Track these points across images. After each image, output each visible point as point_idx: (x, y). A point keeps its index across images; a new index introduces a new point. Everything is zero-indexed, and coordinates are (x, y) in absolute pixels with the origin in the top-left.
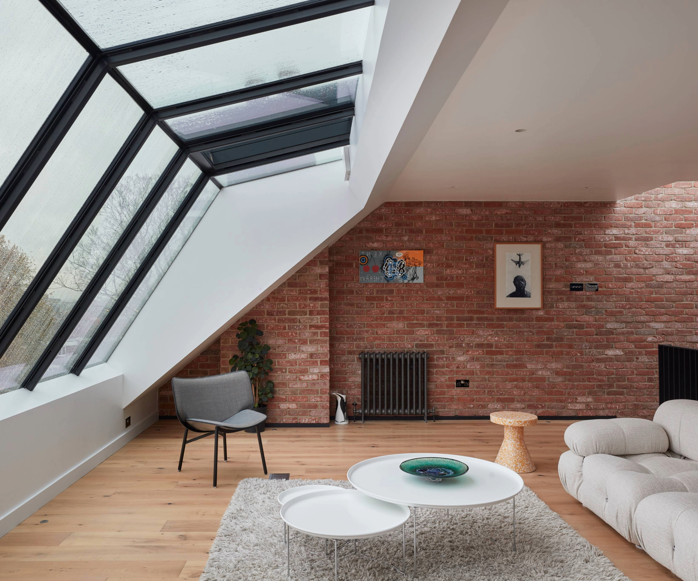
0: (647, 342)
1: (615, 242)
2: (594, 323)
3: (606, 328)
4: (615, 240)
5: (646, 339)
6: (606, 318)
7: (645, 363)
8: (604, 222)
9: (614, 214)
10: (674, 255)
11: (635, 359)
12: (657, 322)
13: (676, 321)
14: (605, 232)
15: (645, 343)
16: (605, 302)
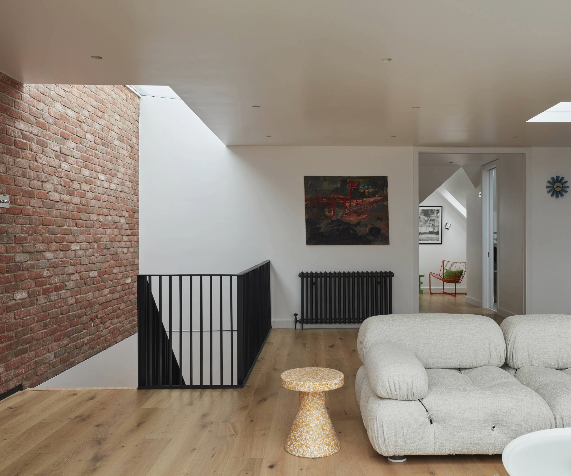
0: (43, 277)
1: (22, 140)
2: (6, 254)
3: (15, 262)
4: (22, 138)
5: (43, 274)
6: (15, 247)
7: (42, 305)
8: (14, 108)
9: (21, 101)
10: (60, 169)
11: (35, 302)
12: (50, 251)
13: (60, 250)
14: (14, 123)
15: (42, 279)
16: (14, 225)
